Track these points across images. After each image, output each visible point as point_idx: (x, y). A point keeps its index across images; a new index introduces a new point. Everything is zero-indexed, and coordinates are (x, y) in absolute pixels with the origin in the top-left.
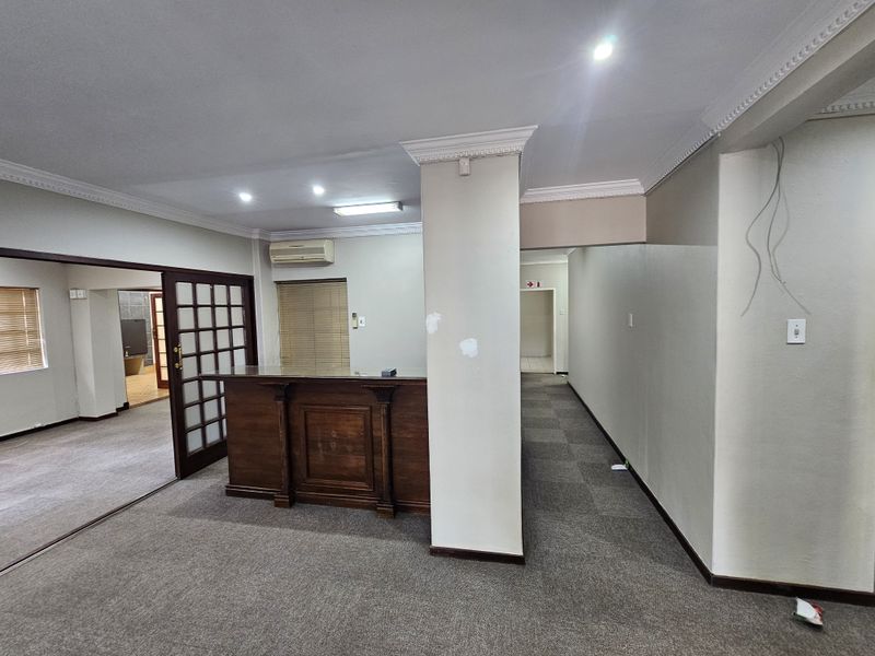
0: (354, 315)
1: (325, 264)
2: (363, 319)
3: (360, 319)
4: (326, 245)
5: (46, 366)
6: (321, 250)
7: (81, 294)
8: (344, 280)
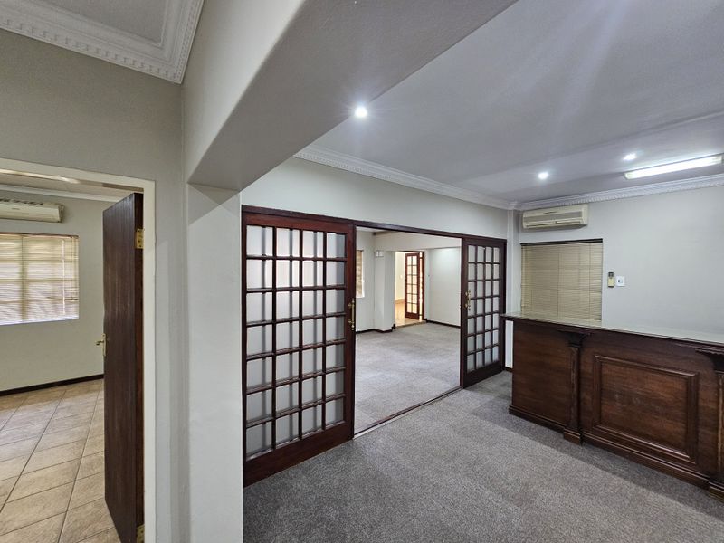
0: (611, 275)
1: (580, 226)
2: (622, 278)
3: (618, 278)
4: (583, 209)
5: (363, 296)
6: (579, 214)
7: (381, 254)
8: (600, 241)
